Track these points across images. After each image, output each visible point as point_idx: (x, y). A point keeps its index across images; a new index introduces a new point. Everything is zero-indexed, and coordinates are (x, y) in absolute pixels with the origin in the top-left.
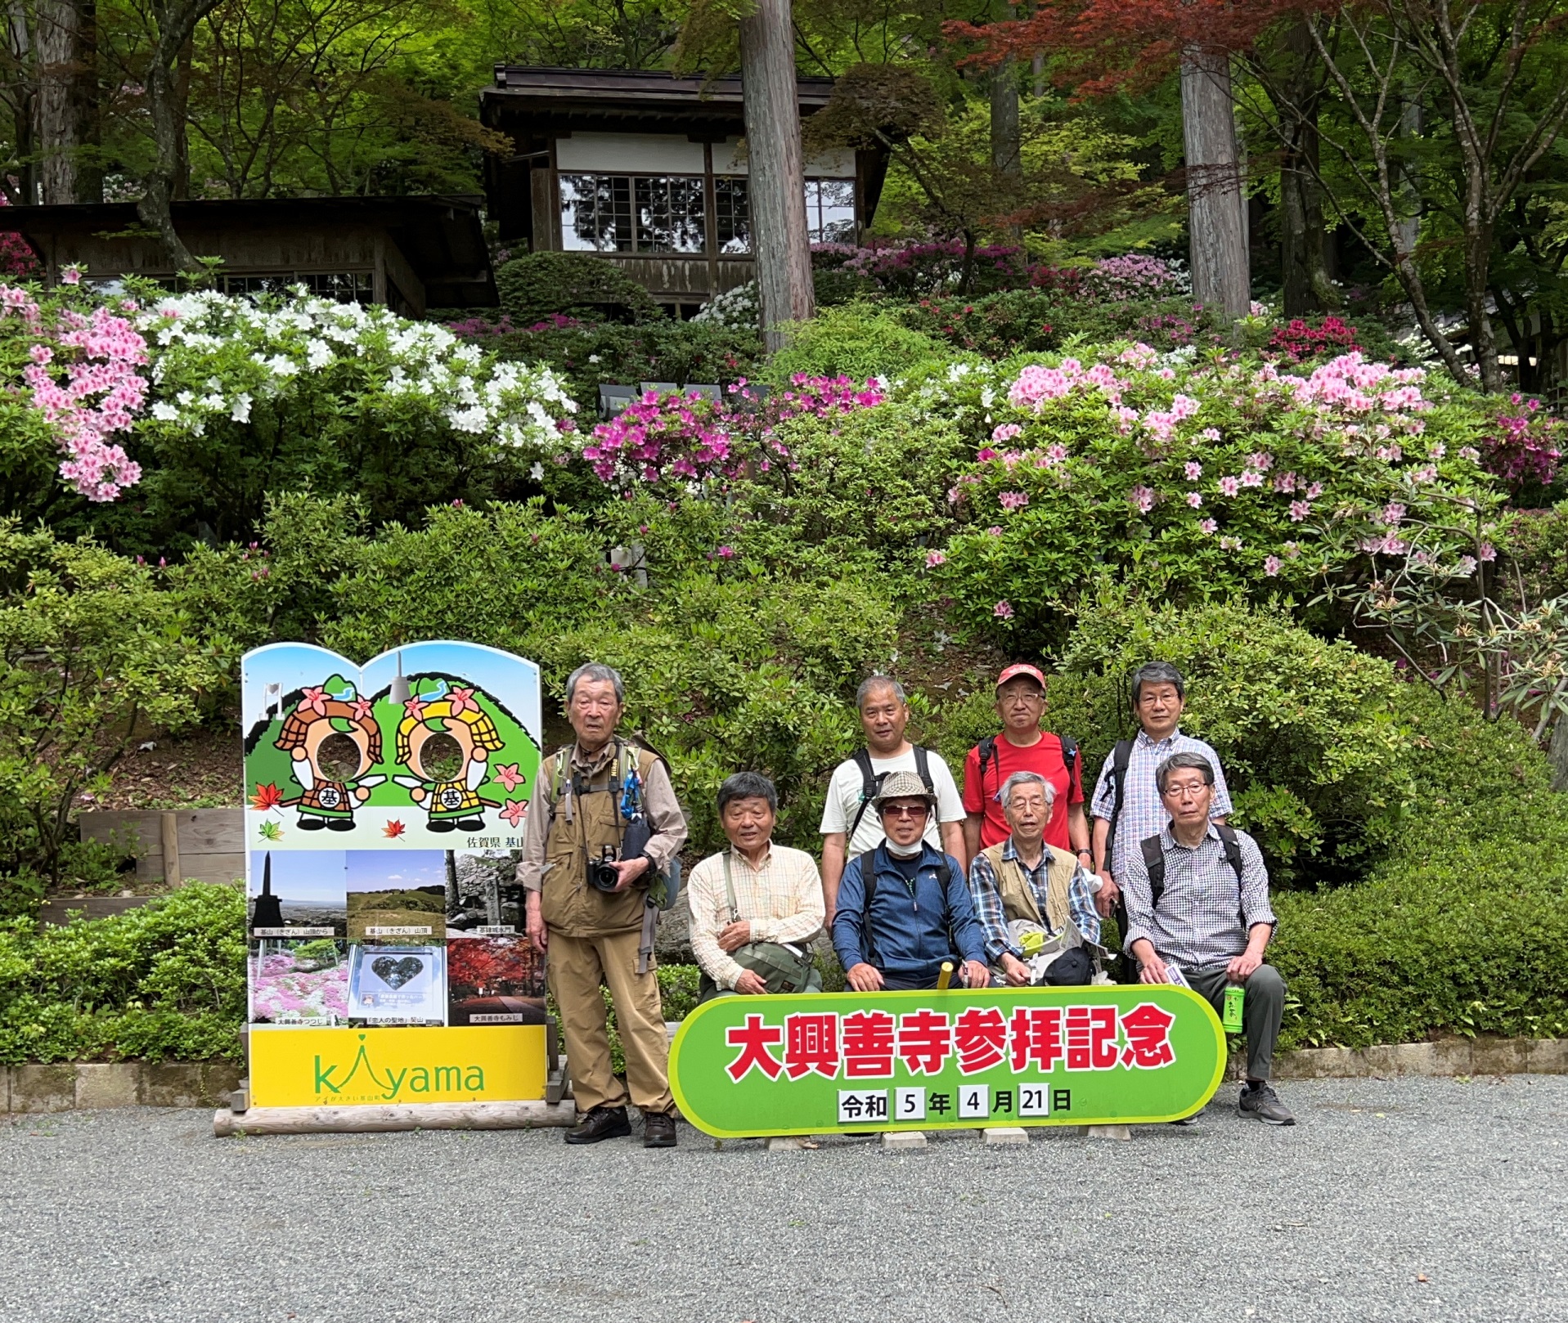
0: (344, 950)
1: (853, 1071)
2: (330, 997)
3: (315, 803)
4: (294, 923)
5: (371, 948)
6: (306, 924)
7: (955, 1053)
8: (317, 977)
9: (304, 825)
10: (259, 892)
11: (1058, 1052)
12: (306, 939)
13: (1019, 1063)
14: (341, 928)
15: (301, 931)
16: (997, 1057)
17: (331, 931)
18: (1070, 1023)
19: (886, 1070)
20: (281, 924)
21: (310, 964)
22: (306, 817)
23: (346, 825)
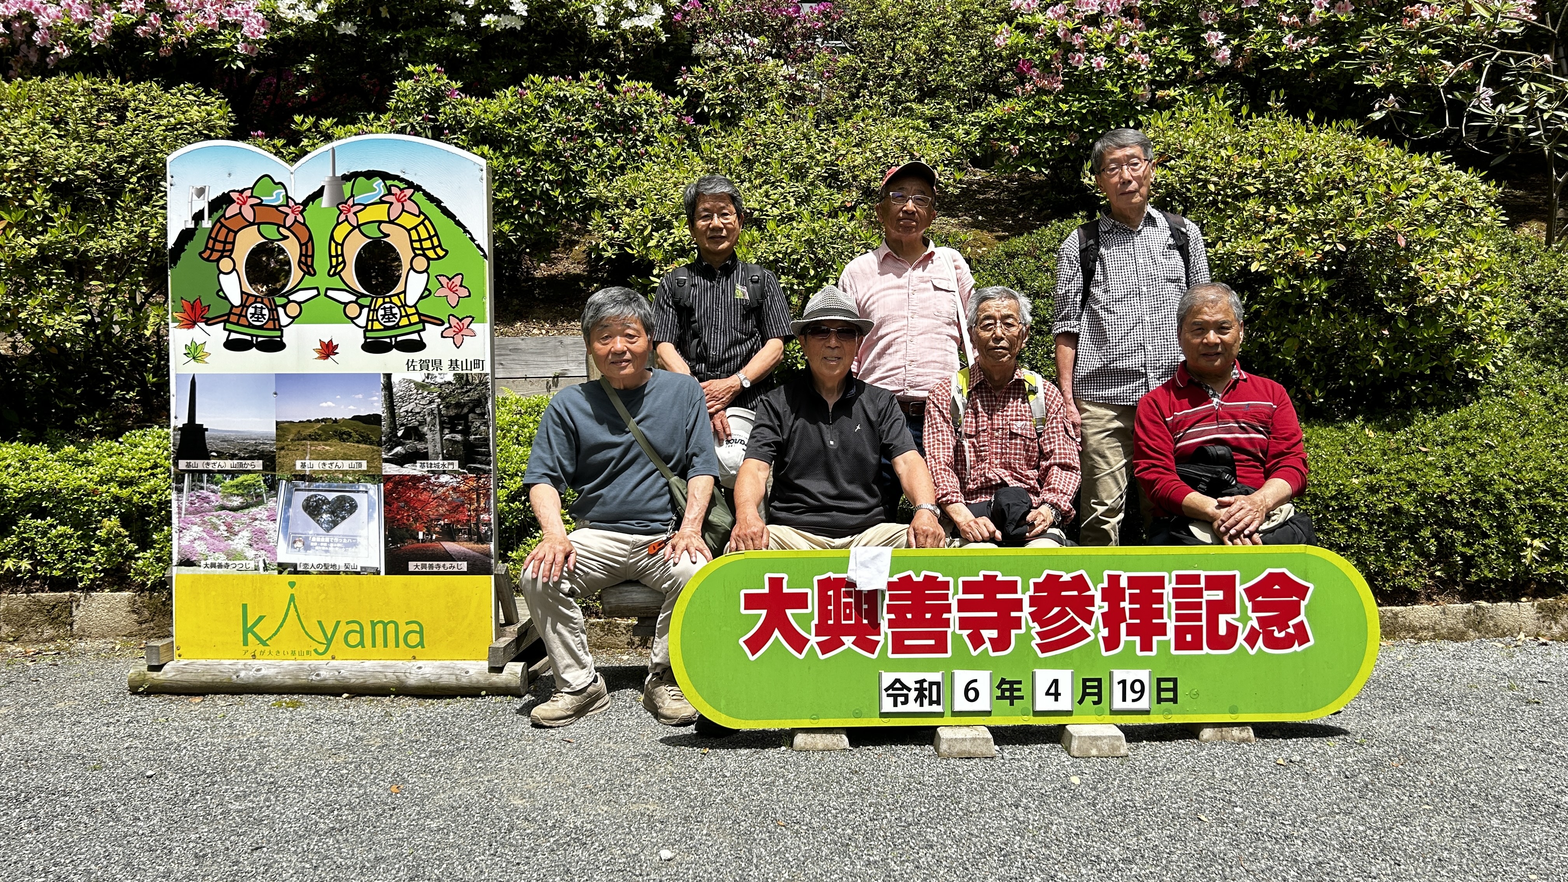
0: (273, 486)
1: (899, 647)
2: (258, 539)
3: (243, 321)
4: (221, 456)
5: (302, 484)
6: (233, 457)
7: (1029, 629)
8: (244, 516)
9: (231, 345)
10: (183, 420)
11: (1162, 630)
12: (233, 474)
13: (1112, 642)
14: (270, 461)
15: (228, 464)
16: (1083, 634)
17: (258, 464)
18: (1176, 593)
19: (941, 647)
20: (206, 456)
21: (237, 501)
22: (234, 336)
23: (275, 345)
